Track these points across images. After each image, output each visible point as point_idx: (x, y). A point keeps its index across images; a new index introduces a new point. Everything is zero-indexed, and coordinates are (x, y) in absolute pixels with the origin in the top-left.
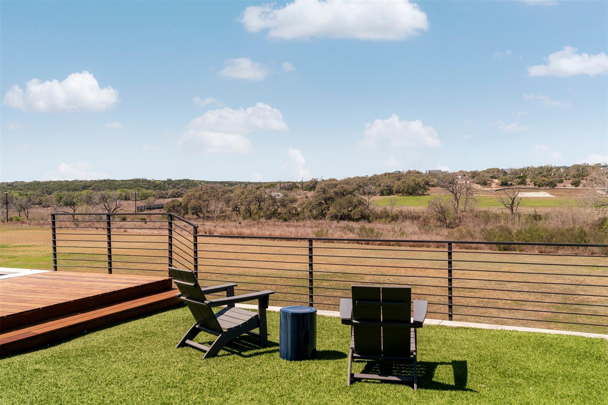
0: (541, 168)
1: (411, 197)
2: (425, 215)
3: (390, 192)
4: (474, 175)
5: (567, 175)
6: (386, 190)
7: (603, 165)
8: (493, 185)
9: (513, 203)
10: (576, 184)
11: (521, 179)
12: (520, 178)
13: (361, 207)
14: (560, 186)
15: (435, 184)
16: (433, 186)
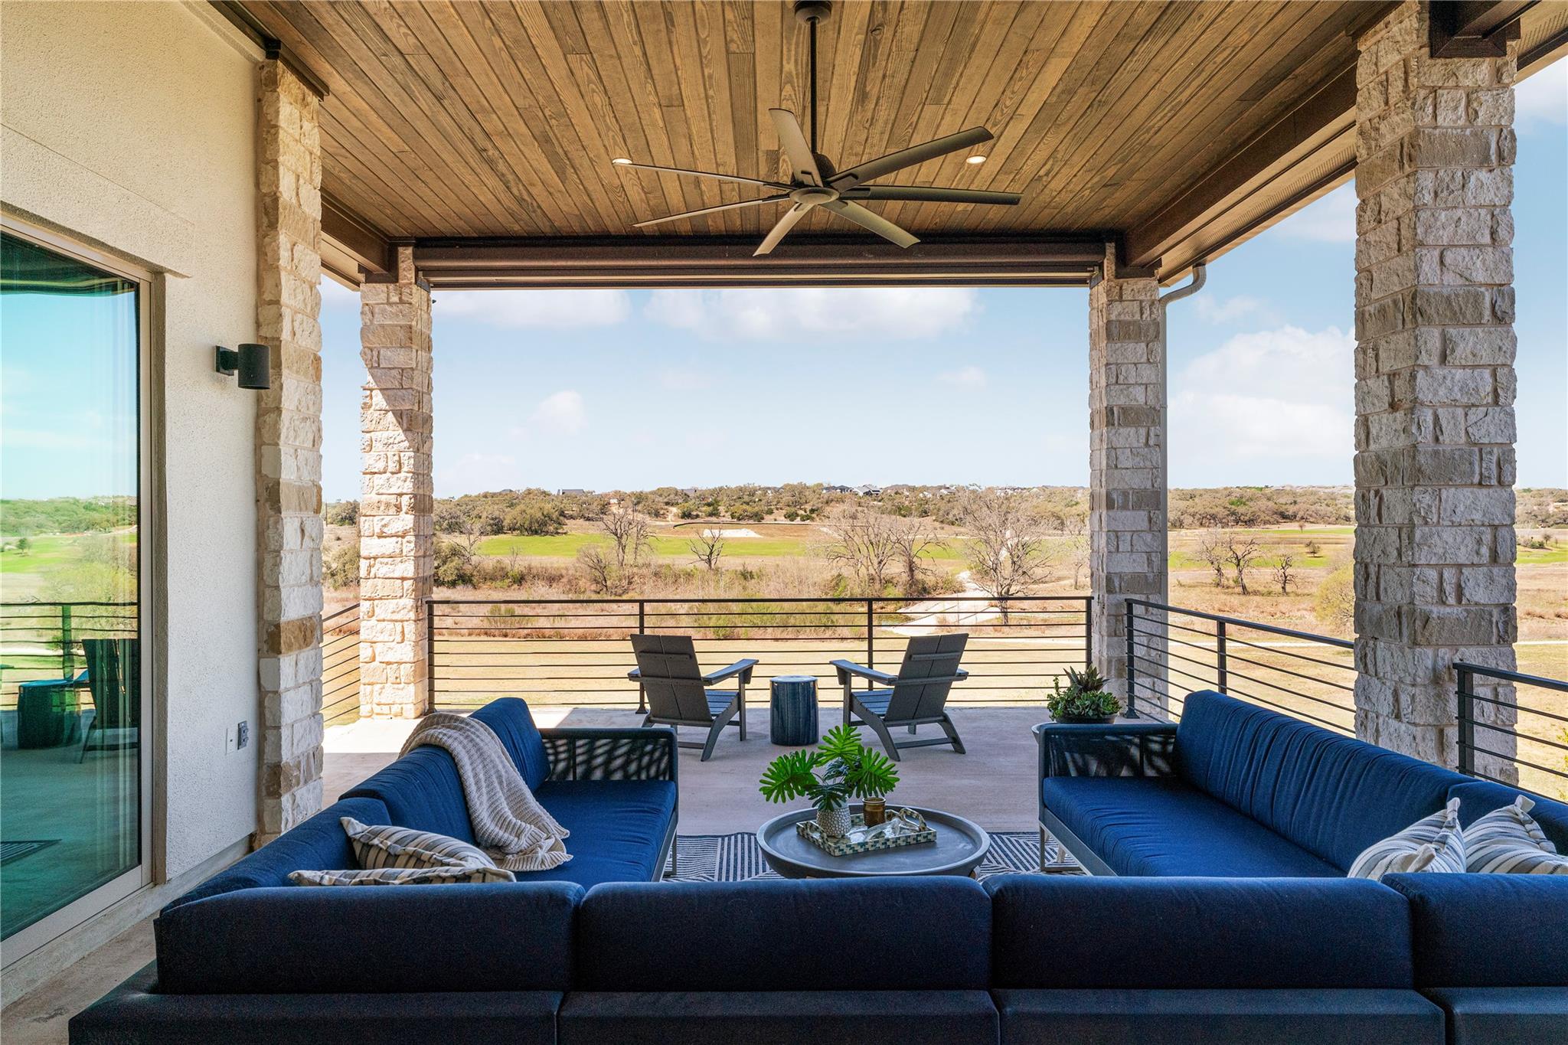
0: (741, 489)
1: (537, 537)
3: (498, 528)
4: (639, 499)
5: (779, 502)
8: (670, 517)
9: (711, 553)
10: (791, 516)
11: (711, 508)
12: (709, 505)
13: (456, 561)
14: (768, 519)
16: (572, 517)
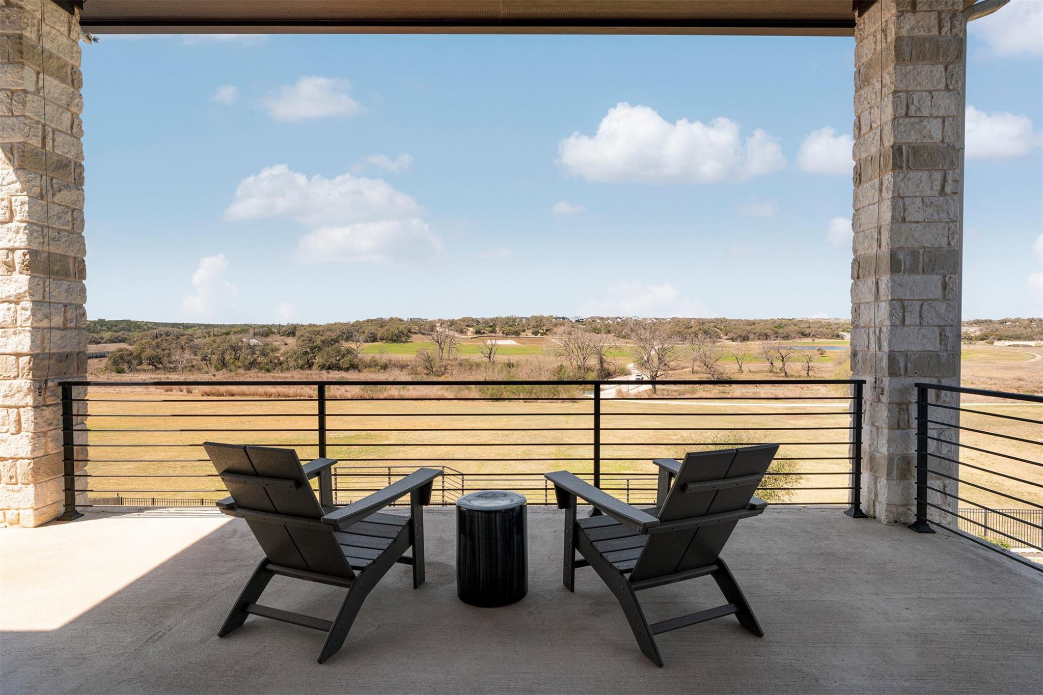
0: (508, 318)
1: (395, 344)
2: (413, 363)
3: (374, 339)
4: (452, 323)
5: (528, 325)
6: (369, 337)
7: (554, 316)
8: (469, 333)
9: (491, 353)
10: (535, 333)
11: (492, 328)
12: (490, 327)
13: (349, 357)
14: (523, 334)
15: (417, 331)
16: (415, 333)
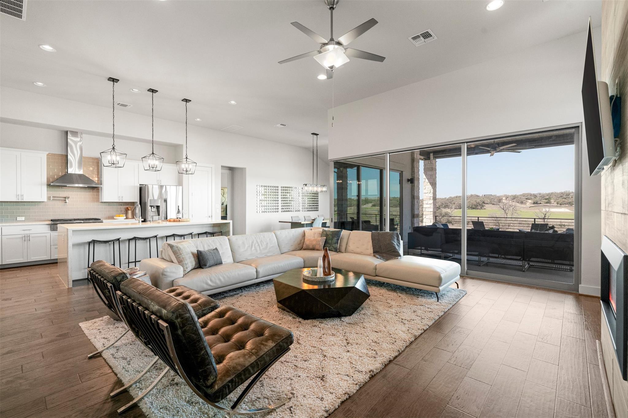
1: (474, 210)
4: (514, 198)
6: (458, 206)
8: (528, 204)
12: (546, 199)
15: (489, 202)
16: (487, 204)
